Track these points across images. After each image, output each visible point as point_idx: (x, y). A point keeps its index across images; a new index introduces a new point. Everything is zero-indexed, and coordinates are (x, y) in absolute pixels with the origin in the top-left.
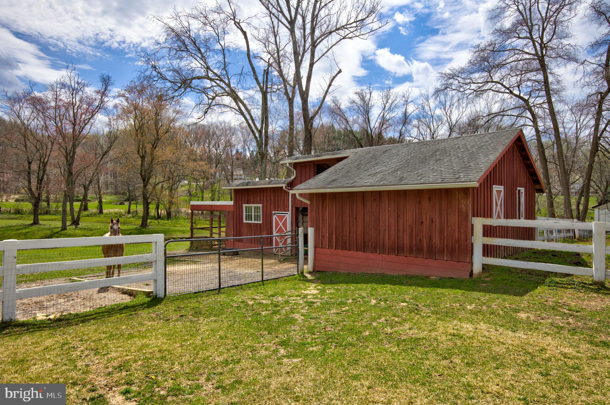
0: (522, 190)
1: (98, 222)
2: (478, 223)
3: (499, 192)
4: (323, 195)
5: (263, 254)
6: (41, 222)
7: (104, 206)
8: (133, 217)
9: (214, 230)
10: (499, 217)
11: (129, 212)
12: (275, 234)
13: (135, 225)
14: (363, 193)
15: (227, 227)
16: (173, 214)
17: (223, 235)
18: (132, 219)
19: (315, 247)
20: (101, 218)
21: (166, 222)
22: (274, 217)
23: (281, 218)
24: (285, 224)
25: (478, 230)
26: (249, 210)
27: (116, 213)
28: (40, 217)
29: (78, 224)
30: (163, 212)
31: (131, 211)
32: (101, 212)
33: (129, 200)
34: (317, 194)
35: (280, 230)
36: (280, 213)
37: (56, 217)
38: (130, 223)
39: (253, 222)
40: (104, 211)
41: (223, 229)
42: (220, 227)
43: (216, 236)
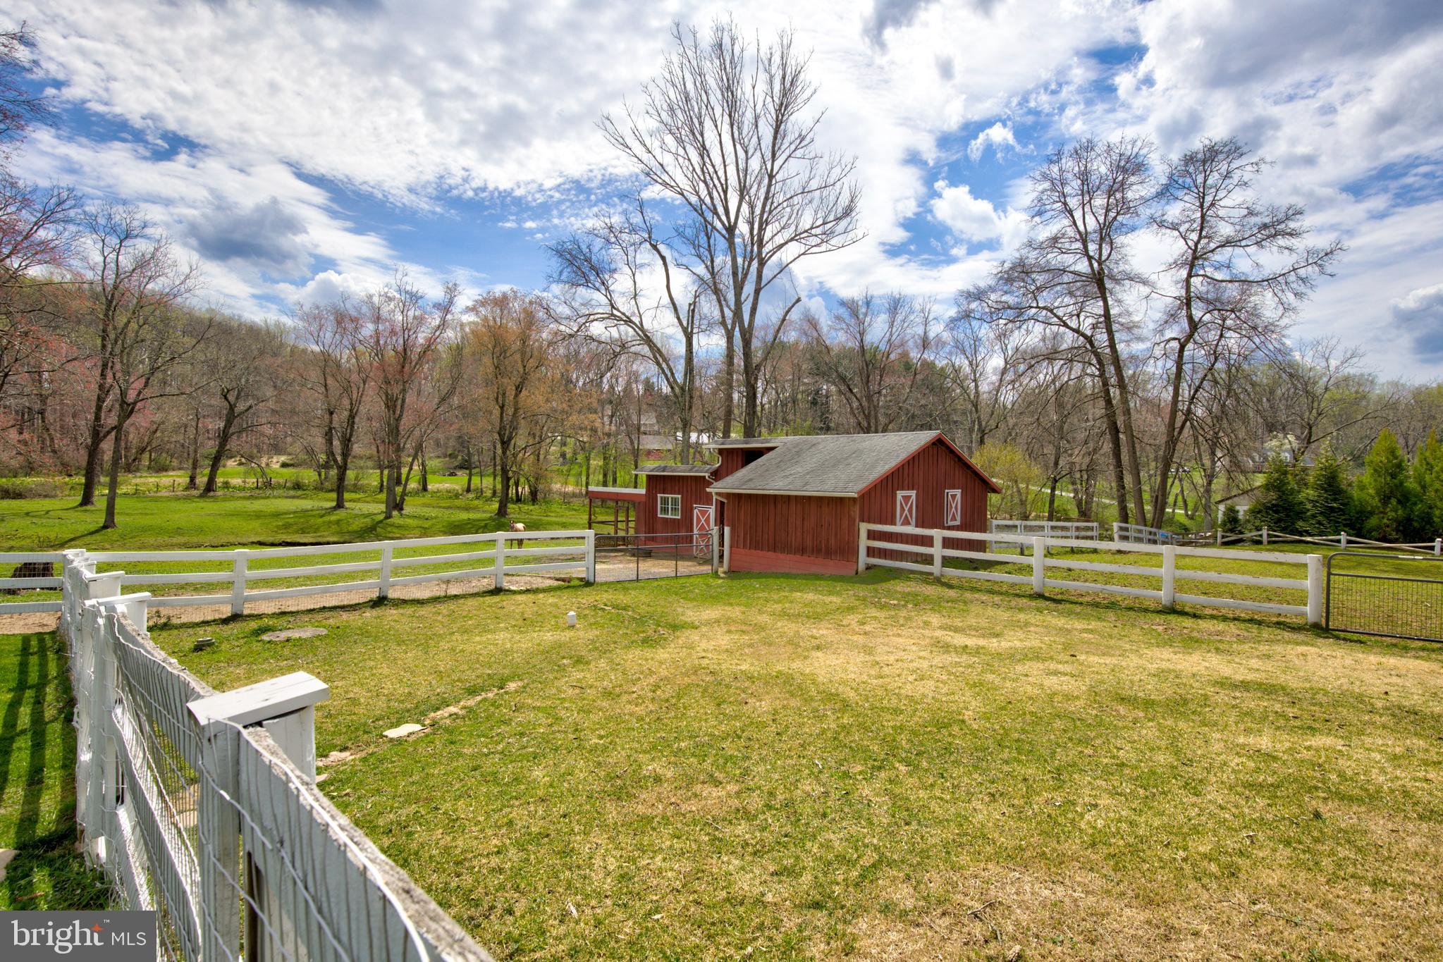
0: (958, 492)
1: (425, 505)
2: (864, 528)
3: (907, 498)
4: (740, 495)
5: (677, 556)
6: (347, 504)
7: (429, 477)
8: (477, 498)
9: (620, 525)
10: (906, 522)
11: (468, 490)
12: (695, 531)
13: (484, 512)
14: (775, 496)
15: (637, 521)
16: (540, 496)
17: (632, 532)
18: (476, 502)
19: (731, 547)
20: (427, 499)
21: (531, 507)
22: (695, 511)
23: (703, 513)
24: (707, 520)
25: (863, 535)
26: (665, 501)
27: (448, 492)
28: (347, 496)
29: (402, 509)
30: (524, 490)
31: (472, 487)
32: (425, 489)
33: (466, 466)
34: (734, 494)
35: (702, 528)
36: (703, 507)
37: (358, 496)
38: (475, 509)
39: (670, 516)
40: (429, 487)
41: (632, 524)
42: (628, 521)
43: (621, 534)
